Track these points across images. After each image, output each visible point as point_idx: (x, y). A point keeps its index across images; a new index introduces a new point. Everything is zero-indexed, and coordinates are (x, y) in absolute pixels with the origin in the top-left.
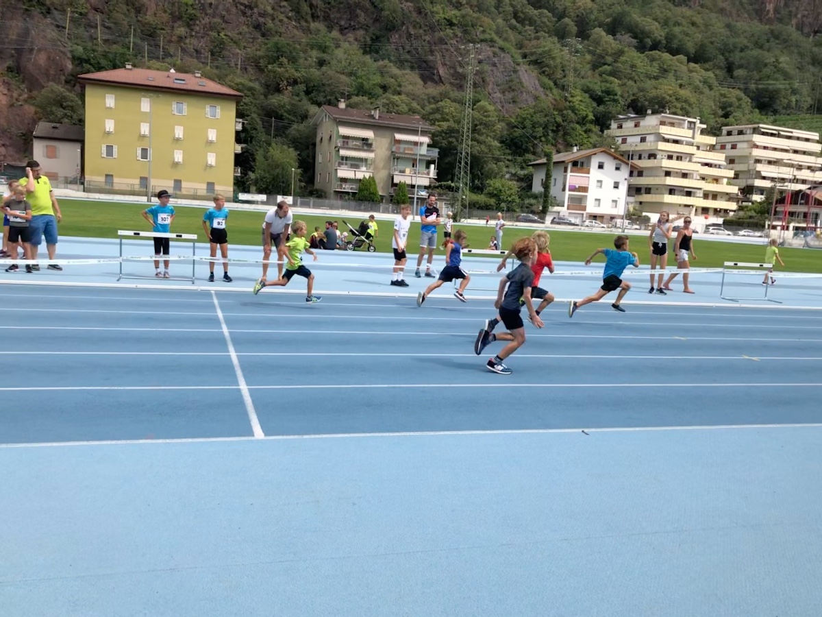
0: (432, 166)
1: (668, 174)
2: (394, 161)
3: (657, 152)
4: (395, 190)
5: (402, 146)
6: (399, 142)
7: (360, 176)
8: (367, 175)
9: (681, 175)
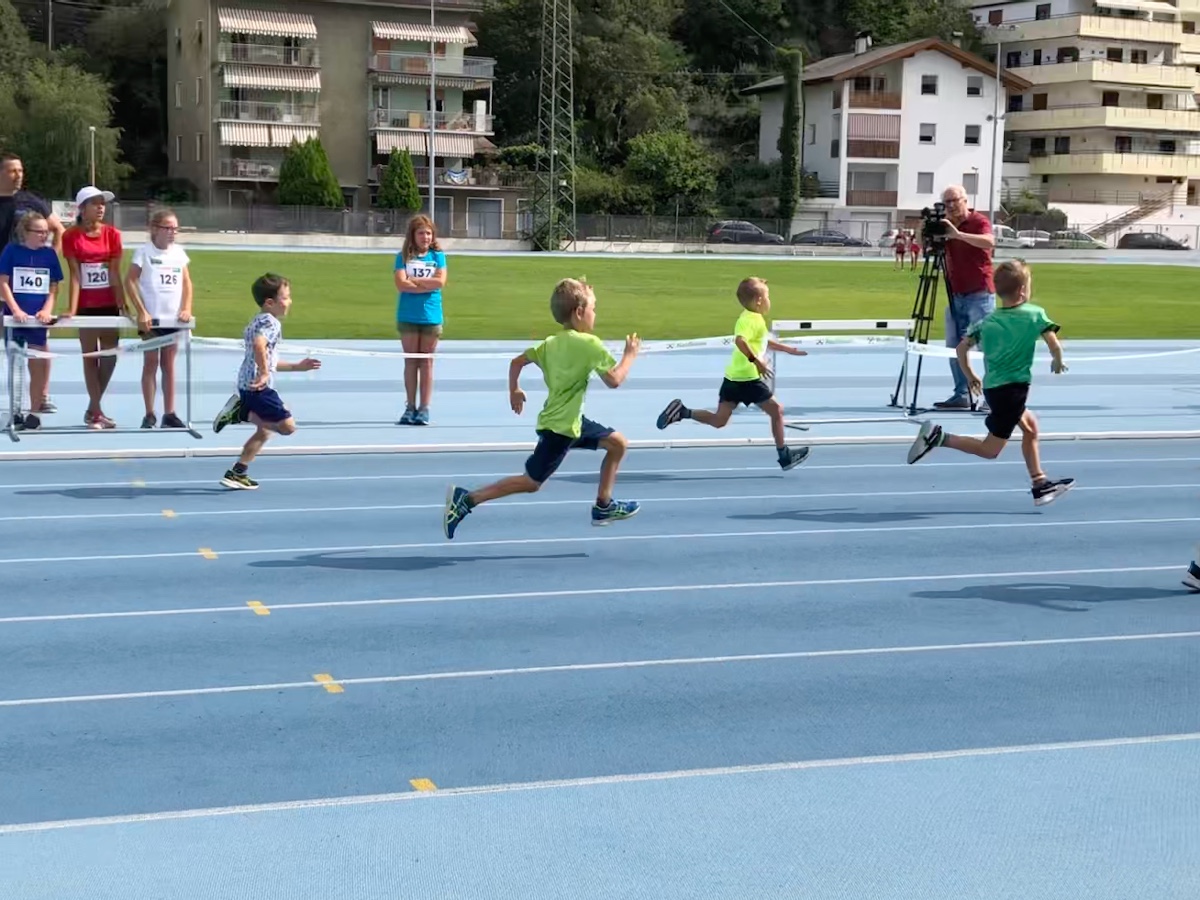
0: (481, 105)
1: (1110, 98)
2: (375, 96)
3: (1079, 44)
4: (380, 173)
5: (397, 55)
6: (387, 43)
7: (282, 138)
8: (302, 137)
9: (1145, 100)
